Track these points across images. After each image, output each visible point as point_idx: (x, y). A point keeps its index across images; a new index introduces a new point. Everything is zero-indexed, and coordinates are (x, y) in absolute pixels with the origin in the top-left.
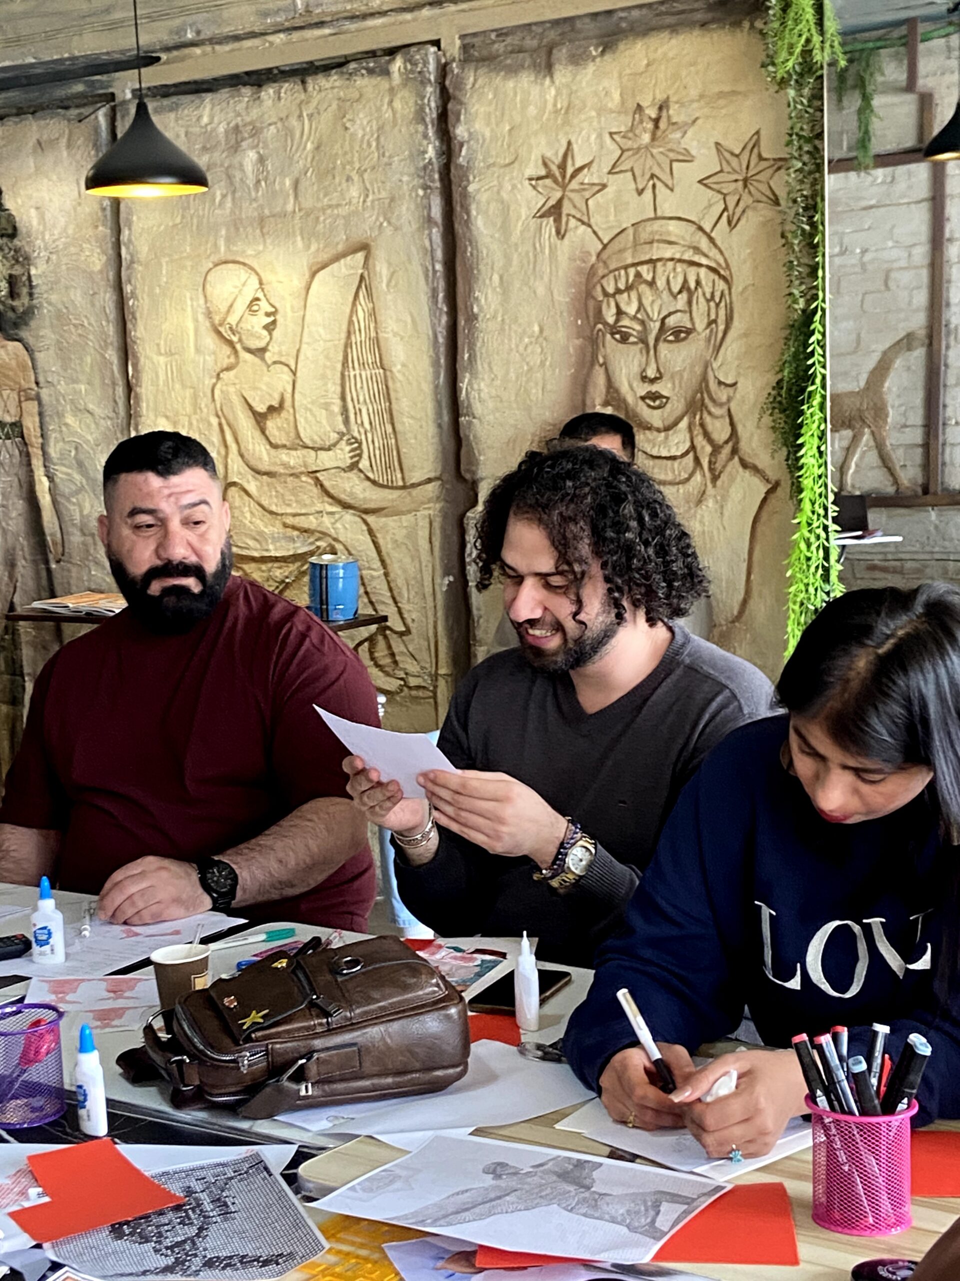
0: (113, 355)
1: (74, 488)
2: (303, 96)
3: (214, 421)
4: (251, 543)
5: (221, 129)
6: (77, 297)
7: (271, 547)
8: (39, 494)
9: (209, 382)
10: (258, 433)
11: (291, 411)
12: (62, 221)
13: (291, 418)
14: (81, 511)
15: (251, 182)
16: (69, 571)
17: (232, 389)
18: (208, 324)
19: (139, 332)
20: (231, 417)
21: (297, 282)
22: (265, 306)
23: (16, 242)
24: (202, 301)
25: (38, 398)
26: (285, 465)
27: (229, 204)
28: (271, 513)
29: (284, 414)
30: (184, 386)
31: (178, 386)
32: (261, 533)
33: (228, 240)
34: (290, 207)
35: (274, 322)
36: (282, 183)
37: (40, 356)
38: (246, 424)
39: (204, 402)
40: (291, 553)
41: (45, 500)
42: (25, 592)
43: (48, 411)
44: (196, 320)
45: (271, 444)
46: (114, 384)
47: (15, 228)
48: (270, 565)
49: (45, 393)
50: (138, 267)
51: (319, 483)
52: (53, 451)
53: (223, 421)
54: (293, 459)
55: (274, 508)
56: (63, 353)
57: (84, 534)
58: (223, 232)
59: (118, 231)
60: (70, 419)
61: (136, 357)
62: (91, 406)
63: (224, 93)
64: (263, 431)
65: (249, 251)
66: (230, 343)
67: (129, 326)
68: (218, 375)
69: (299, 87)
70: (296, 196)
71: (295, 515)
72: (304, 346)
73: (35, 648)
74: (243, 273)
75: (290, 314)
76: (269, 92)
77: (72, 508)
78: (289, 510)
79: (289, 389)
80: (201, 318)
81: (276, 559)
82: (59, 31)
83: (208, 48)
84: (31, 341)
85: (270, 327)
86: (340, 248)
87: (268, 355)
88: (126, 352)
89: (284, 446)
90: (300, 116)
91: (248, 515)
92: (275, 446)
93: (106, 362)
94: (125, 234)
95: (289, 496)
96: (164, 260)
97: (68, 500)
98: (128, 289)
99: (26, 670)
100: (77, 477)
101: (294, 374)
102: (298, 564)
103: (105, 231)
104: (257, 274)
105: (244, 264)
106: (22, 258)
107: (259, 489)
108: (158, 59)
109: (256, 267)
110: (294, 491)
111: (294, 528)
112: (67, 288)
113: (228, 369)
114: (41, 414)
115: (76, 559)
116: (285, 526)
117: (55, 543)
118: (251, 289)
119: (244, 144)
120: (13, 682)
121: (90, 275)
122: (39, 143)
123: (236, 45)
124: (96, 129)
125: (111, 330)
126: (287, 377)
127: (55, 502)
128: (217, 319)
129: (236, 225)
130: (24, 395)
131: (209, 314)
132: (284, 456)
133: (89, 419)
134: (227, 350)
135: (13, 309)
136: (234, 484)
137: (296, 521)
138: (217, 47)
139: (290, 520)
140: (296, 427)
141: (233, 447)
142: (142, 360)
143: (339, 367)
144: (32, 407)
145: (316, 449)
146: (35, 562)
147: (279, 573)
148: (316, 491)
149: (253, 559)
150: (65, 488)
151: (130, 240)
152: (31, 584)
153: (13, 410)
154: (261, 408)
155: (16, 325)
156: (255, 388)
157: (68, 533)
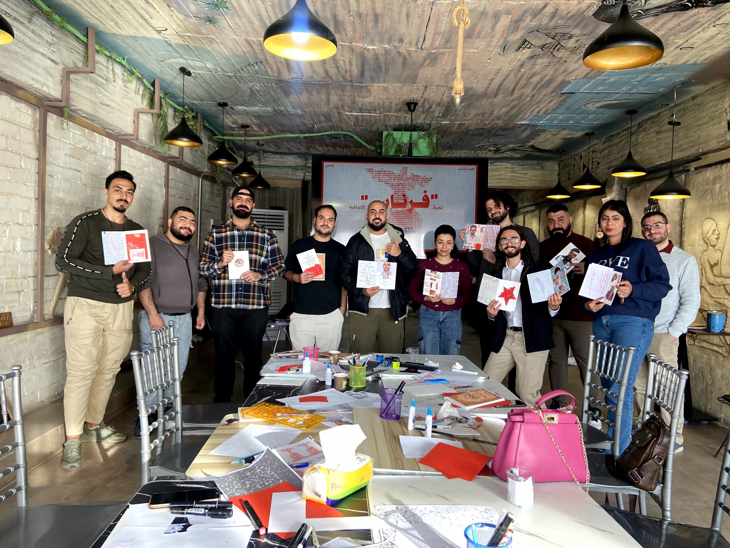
4: (706, 306)
5: (712, 178)
7: (711, 307)
10: (711, 271)
11: (720, 265)
12: (670, 207)
13: (720, 267)
15: (717, 194)
17: (706, 257)
19: (685, 239)
20: (704, 266)
21: (726, 225)
22: (717, 232)
24: (701, 230)
26: (717, 282)
27: (711, 200)
28: (712, 297)
29: (718, 266)
32: (708, 303)
33: (710, 211)
34: (727, 201)
35: (719, 237)
36: (725, 194)
38: (708, 268)
44: (699, 236)
47: (660, 209)
50: (686, 220)
51: (725, 288)
54: (719, 280)
55: (712, 295)
58: (709, 209)
59: (683, 209)
63: (714, 167)
66: (707, 243)
67: (683, 237)
68: (703, 253)
71: (718, 298)
72: (726, 246)
74: (712, 222)
78: (716, 296)
79: (720, 258)
80: (700, 235)
85: (717, 239)
87: (716, 247)
91: (705, 297)
92: (715, 276)
95: (717, 292)
96: (693, 218)
98: (683, 226)
101: (722, 253)
103: (680, 209)
104: (716, 222)
105: (713, 219)
107: (710, 289)
108: (700, 158)
110: (719, 291)
111: (717, 302)
113: (705, 251)
116: (715, 301)
118: (714, 227)
119: (717, 182)
121: (675, 222)
123: (720, 152)
126: (720, 254)
128: (704, 236)
129: (712, 207)
131: (702, 234)
134: (706, 245)
136: (703, 287)
139: (716, 300)
140: (721, 270)
141: (704, 275)
145: (726, 278)
148: (724, 291)
149: (706, 311)
151: (685, 212)
154: (713, 264)
156: (712, 257)
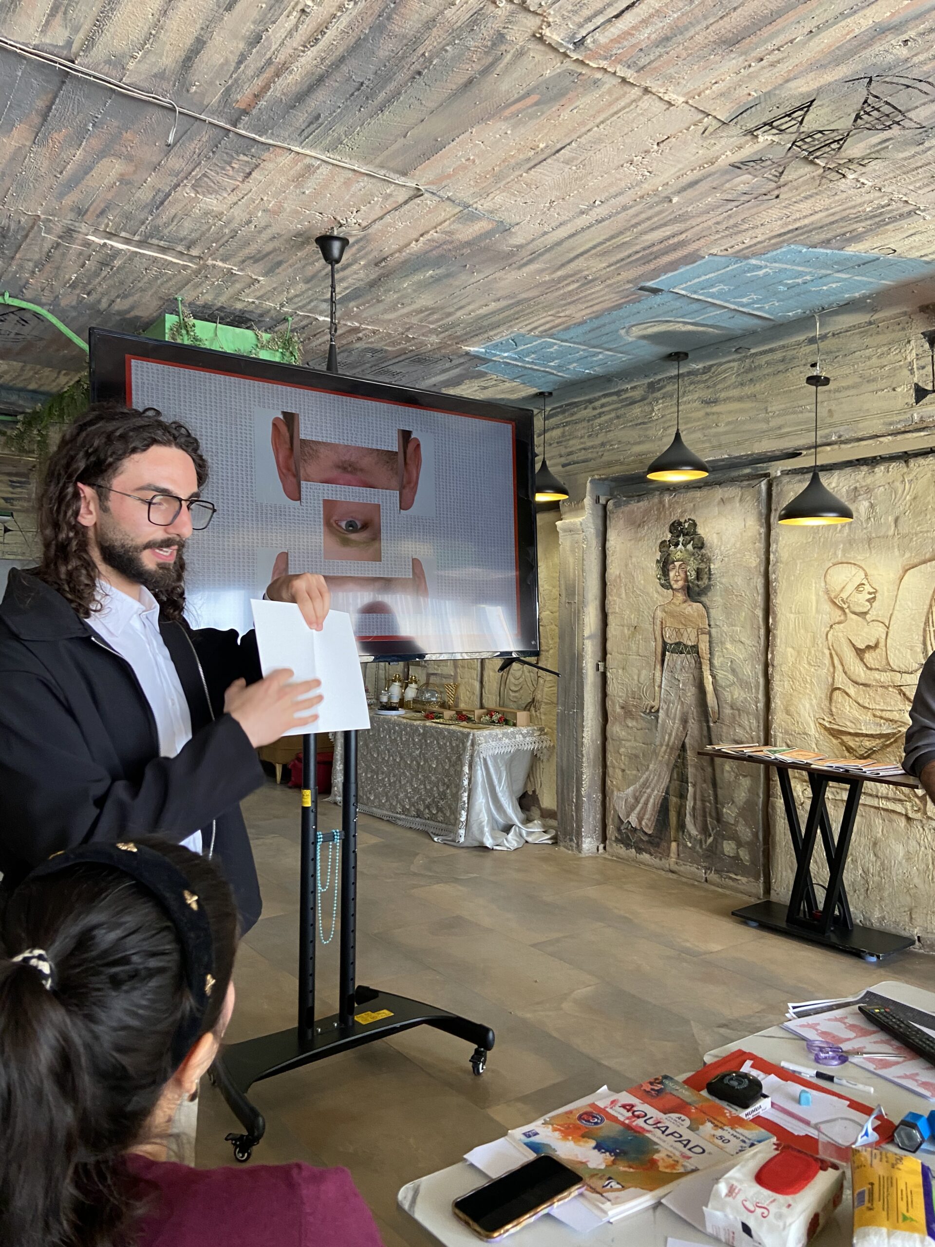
0: (760, 613)
1: (728, 683)
2: (905, 470)
3: (827, 652)
4: (848, 724)
5: (844, 490)
6: (739, 580)
7: (863, 728)
8: (706, 685)
9: (825, 630)
10: (858, 661)
11: (884, 649)
12: (733, 540)
13: (884, 653)
14: (732, 697)
16: (721, 728)
17: (840, 634)
18: (826, 597)
19: (779, 601)
20: (838, 650)
21: (893, 575)
22: (868, 588)
23: (703, 551)
24: (823, 584)
25: (710, 633)
26: (877, 680)
28: (864, 707)
29: (878, 651)
30: (806, 630)
31: (802, 631)
32: (858, 720)
33: (844, 551)
34: (891, 532)
36: (887, 519)
37: (713, 612)
38: (850, 656)
39: (820, 641)
40: (878, 732)
41: (709, 688)
42: (692, 737)
43: (715, 640)
44: (817, 595)
45: (867, 666)
46: (759, 628)
47: (703, 544)
48: (862, 738)
49: (713, 631)
50: (780, 566)
51: (901, 692)
52: (716, 662)
53: (833, 652)
54: (885, 677)
55: (867, 705)
56: (727, 610)
57: (732, 708)
58: (841, 546)
59: (769, 546)
60: (729, 646)
61: (774, 613)
62: (743, 639)
63: (848, 470)
64: (862, 660)
65: (859, 558)
66: (842, 609)
67: (772, 596)
68: (831, 626)
69: (903, 464)
70: (896, 526)
71: (882, 710)
72: (895, 612)
73: (697, 769)
74: (854, 570)
75: (886, 594)
76: (880, 469)
77: (726, 693)
78: (878, 707)
79: (884, 637)
80: (821, 594)
81: (867, 735)
82: (746, 440)
83: (836, 447)
84: (708, 603)
85: (871, 601)
86: (928, 556)
87: (868, 617)
88: (768, 610)
89: (877, 669)
90: (903, 481)
91: (848, 708)
92: (870, 669)
93: (755, 616)
94: (773, 547)
95: (878, 698)
96: (798, 562)
97: (724, 689)
98: (773, 577)
99: (690, 780)
100: (731, 677)
101: (888, 628)
102: (882, 740)
103: (761, 546)
104: (864, 570)
105: (855, 564)
106: (706, 560)
107: (857, 693)
108: (800, 454)
109: (863, 564)
110: (883, 696)
111: (881, 718)
112: (733, 576)
113: (839, 623)
114: (710, 642)
115: (727, 722)
116: (875, 716)
117: (714, 712)
118: (860, 577)
119: (860, 498)
120: (681, 786)
121: (749, 569)
122: (722, 499)
123: (856, 444)
124: (759, 492)
125: (760, 600)
126: (882, 630)
127: (715, 689)
128: (833, 595)
129: (850, 543)
130: (700, 631)
131: (827, 592)
132: (876, 675)
133: (741, 646)
134: (840, 612)
135: (698, 586)
136: (839, 689)
137: (884, 714)
138: (843, 446)
139: (878, 713)
140: (887, 658)
141: (839, 666)
142: (779, 616)
143: (922, 625)
144: (706, 638)
145: (901, 673)
146: (700, 721)
147: (868, 744)
148: (899, 697)
149: (850, 734)
150: (722, 682)
151: (776, 551)
152: (696, 732)
153: (693, 637)
154: (862, 646)
155: (699, 594)
156: (858, 635)
157: (723, 708)
